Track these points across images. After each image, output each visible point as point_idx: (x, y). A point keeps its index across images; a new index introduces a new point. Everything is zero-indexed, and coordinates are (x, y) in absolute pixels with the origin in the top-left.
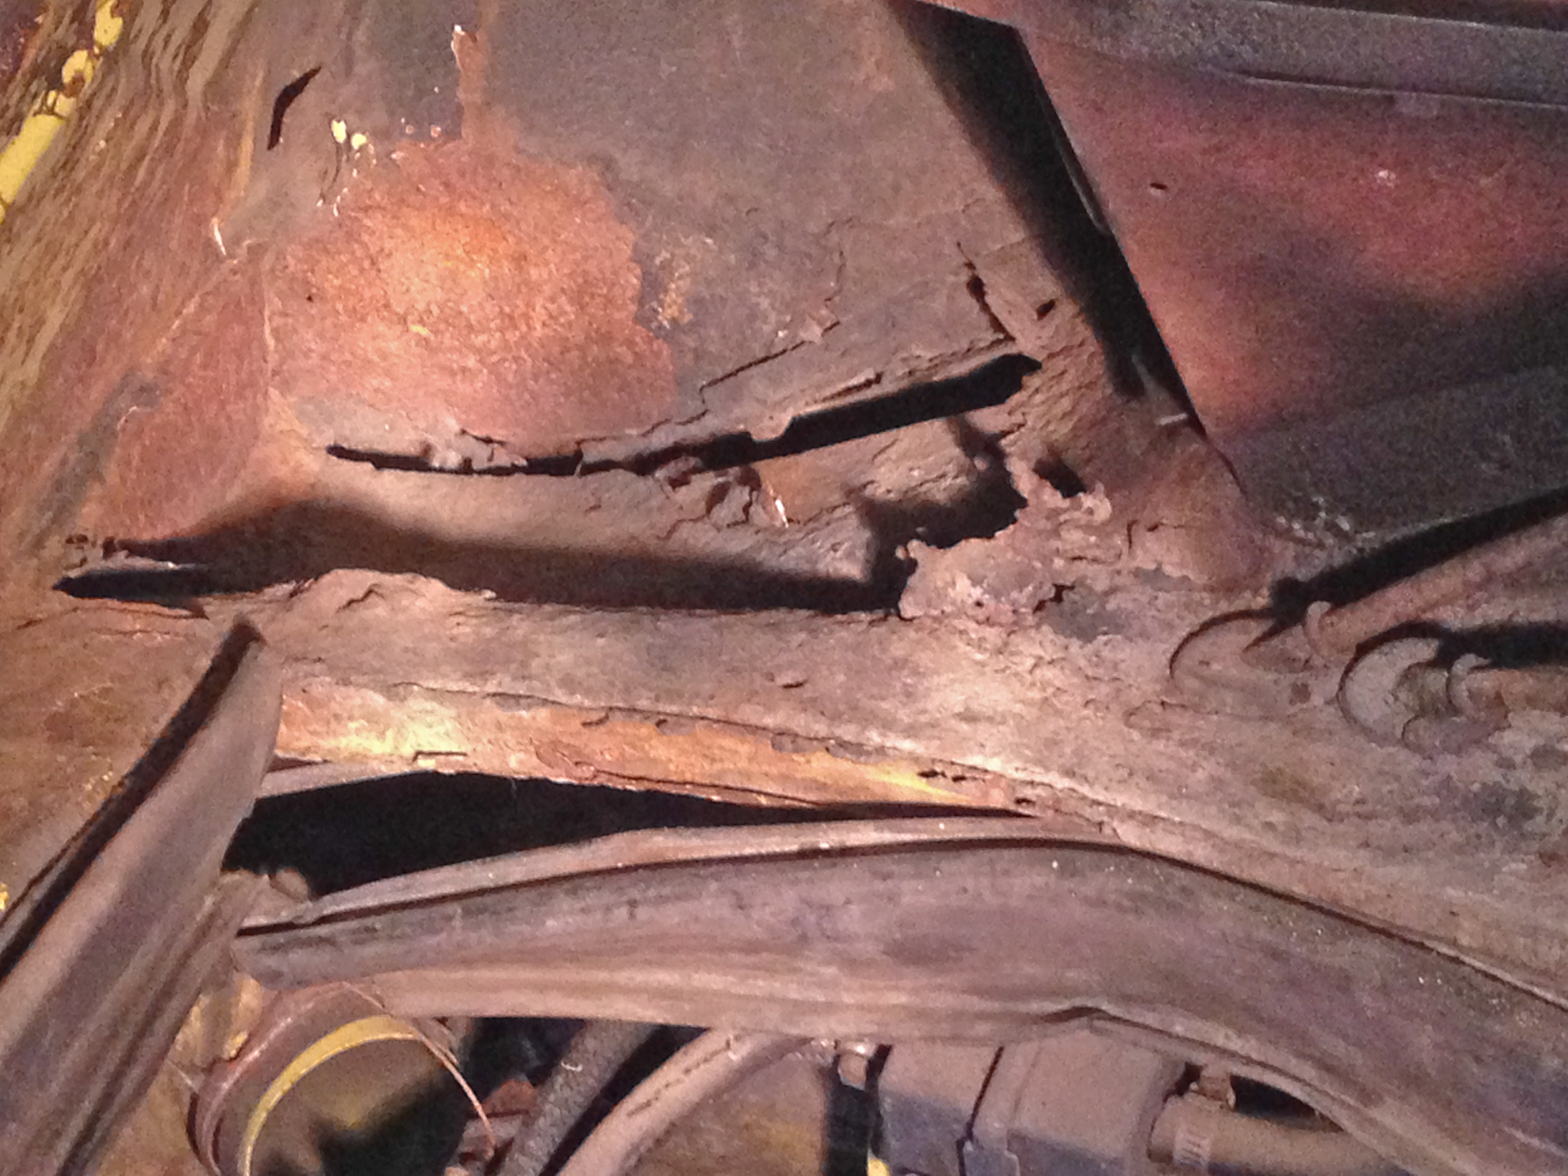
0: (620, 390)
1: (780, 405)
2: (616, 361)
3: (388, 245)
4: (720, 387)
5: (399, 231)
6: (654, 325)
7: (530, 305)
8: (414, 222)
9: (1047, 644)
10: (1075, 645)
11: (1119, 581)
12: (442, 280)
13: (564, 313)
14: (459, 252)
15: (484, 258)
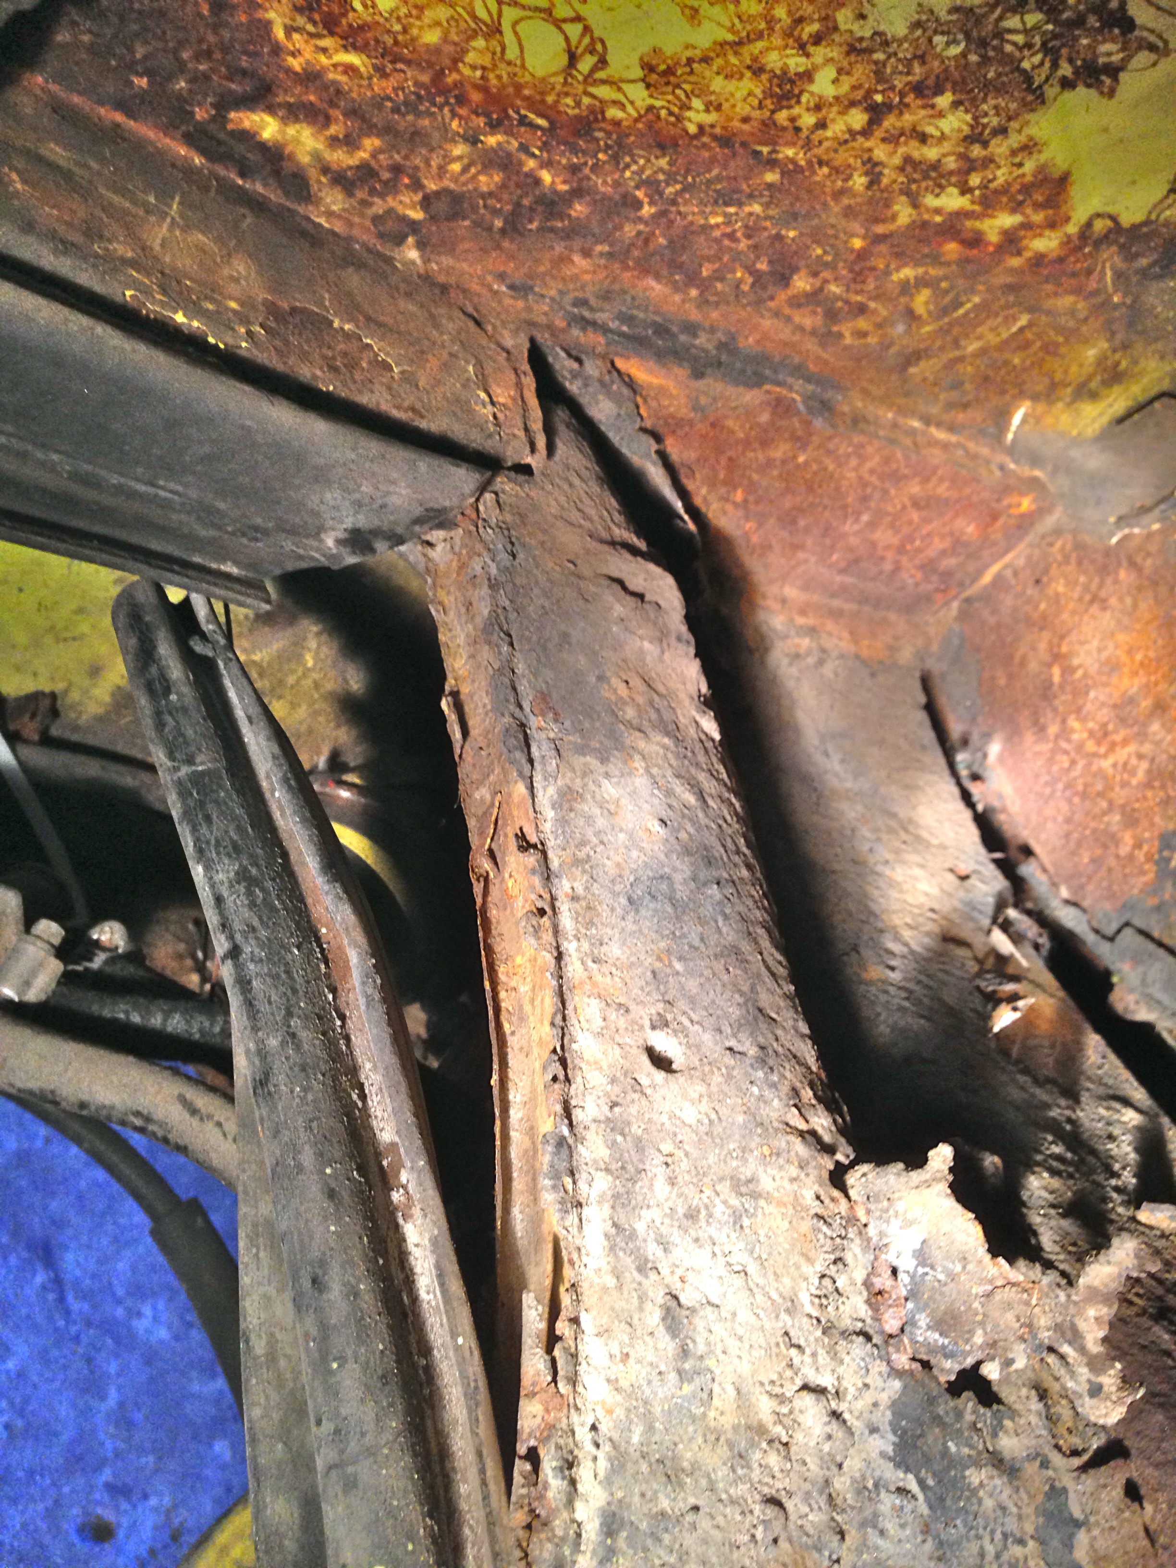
0: (1093, 861)
1: (1151, 1001)
2: (1116, 840)
3: (1113, 601)
4: (1140, 939)
5: (1129, 601)
6: (1166, 854)
7: (1125, 742)
8: (1143, 606)
9: (869, 1397)
10: (885, 1443)
11: (1031, 1469)
12: (1108, 661)
13: (1133, 773)
14: (1139, 657)
15: (1144, 680)
